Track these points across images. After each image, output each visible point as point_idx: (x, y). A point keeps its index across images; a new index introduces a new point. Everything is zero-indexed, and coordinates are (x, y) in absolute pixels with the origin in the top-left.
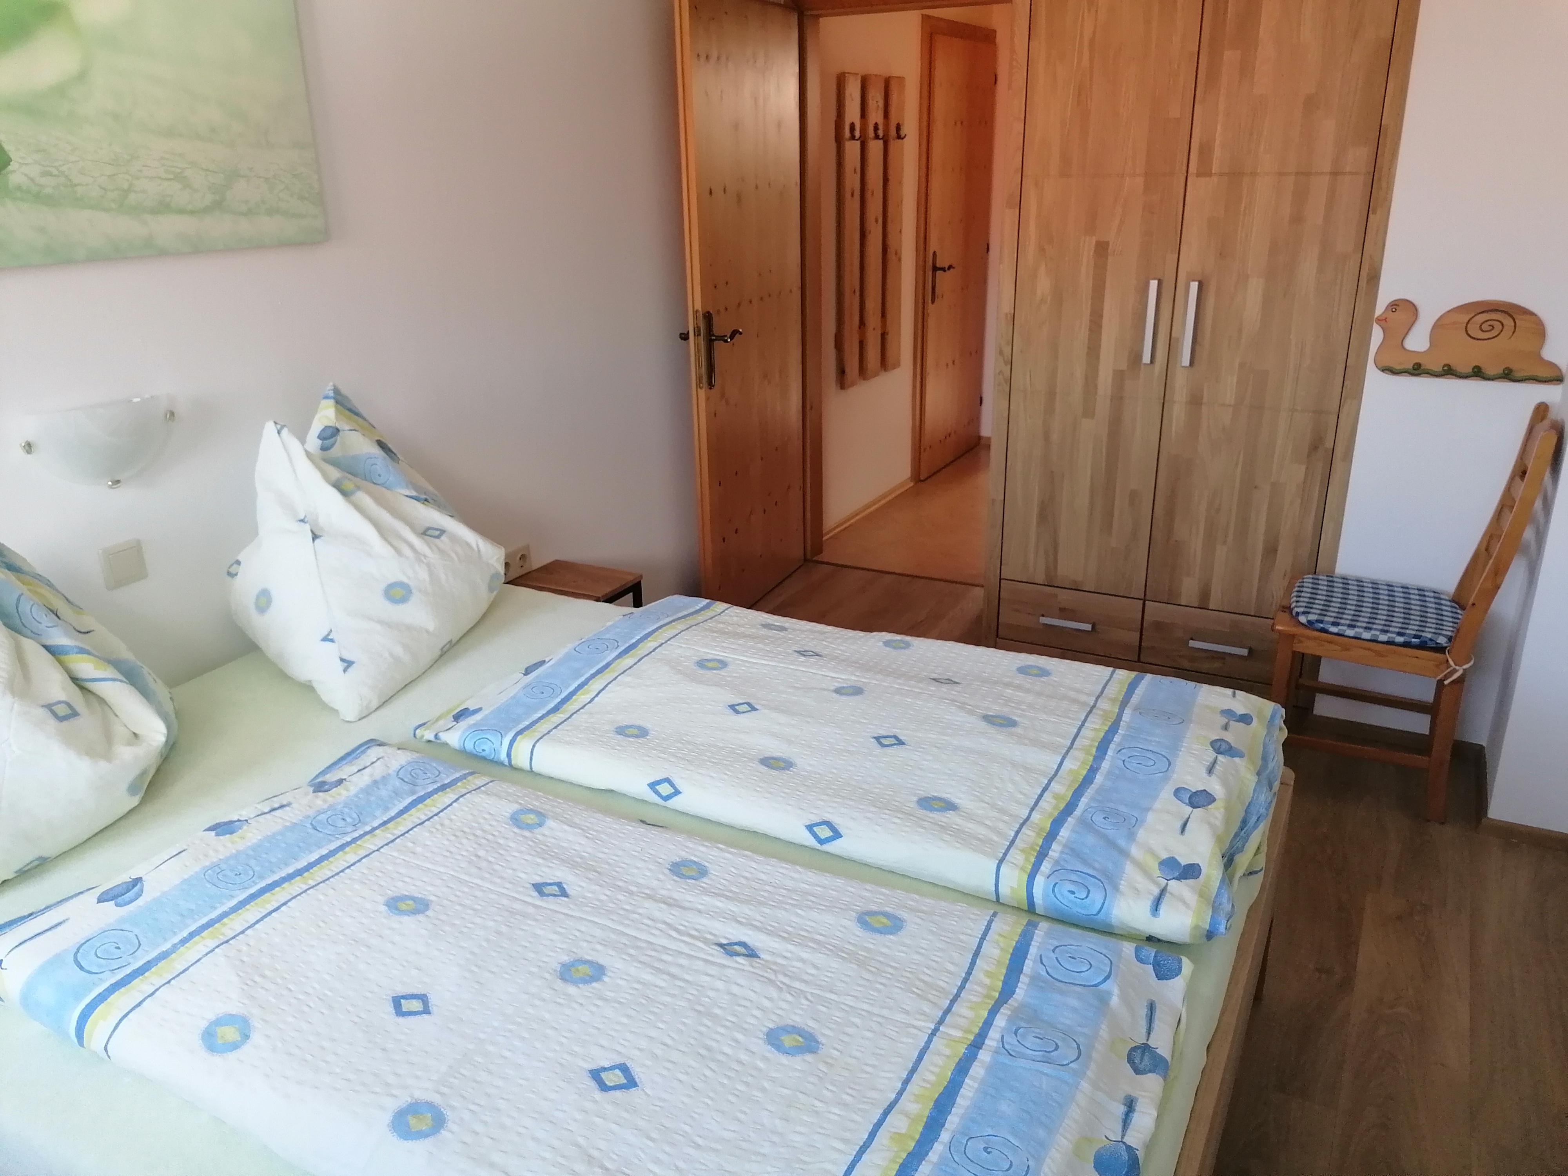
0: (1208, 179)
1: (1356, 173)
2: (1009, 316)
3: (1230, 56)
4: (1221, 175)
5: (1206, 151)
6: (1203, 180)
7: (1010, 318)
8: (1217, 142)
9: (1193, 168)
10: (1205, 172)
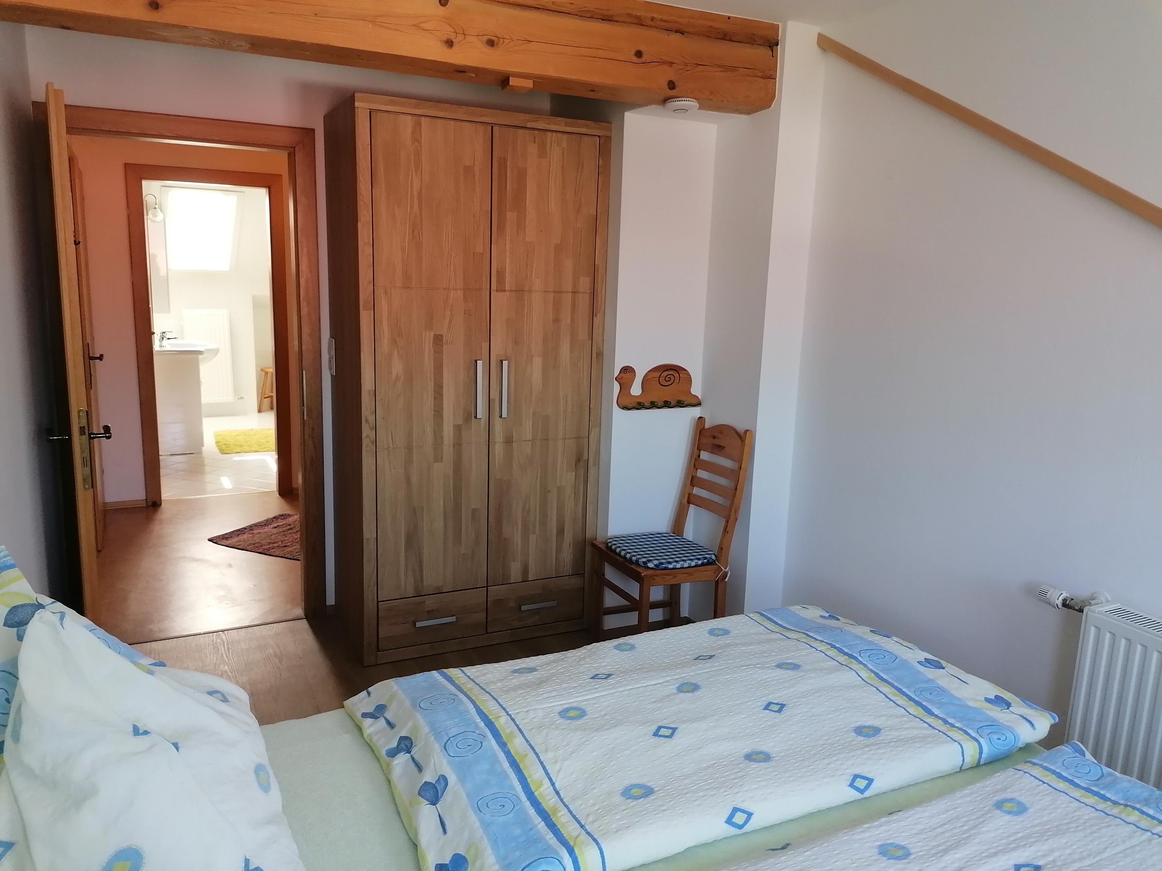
0: (503, 293)
1: (585, 293)
2: (371, 392)
3: (511, 216)
4: (511, 291)
5: (501, 275)
6: (501, 294)
7: (372, 393)
8: (507, 270)
9: (494, 287)
10: (501, 289)
